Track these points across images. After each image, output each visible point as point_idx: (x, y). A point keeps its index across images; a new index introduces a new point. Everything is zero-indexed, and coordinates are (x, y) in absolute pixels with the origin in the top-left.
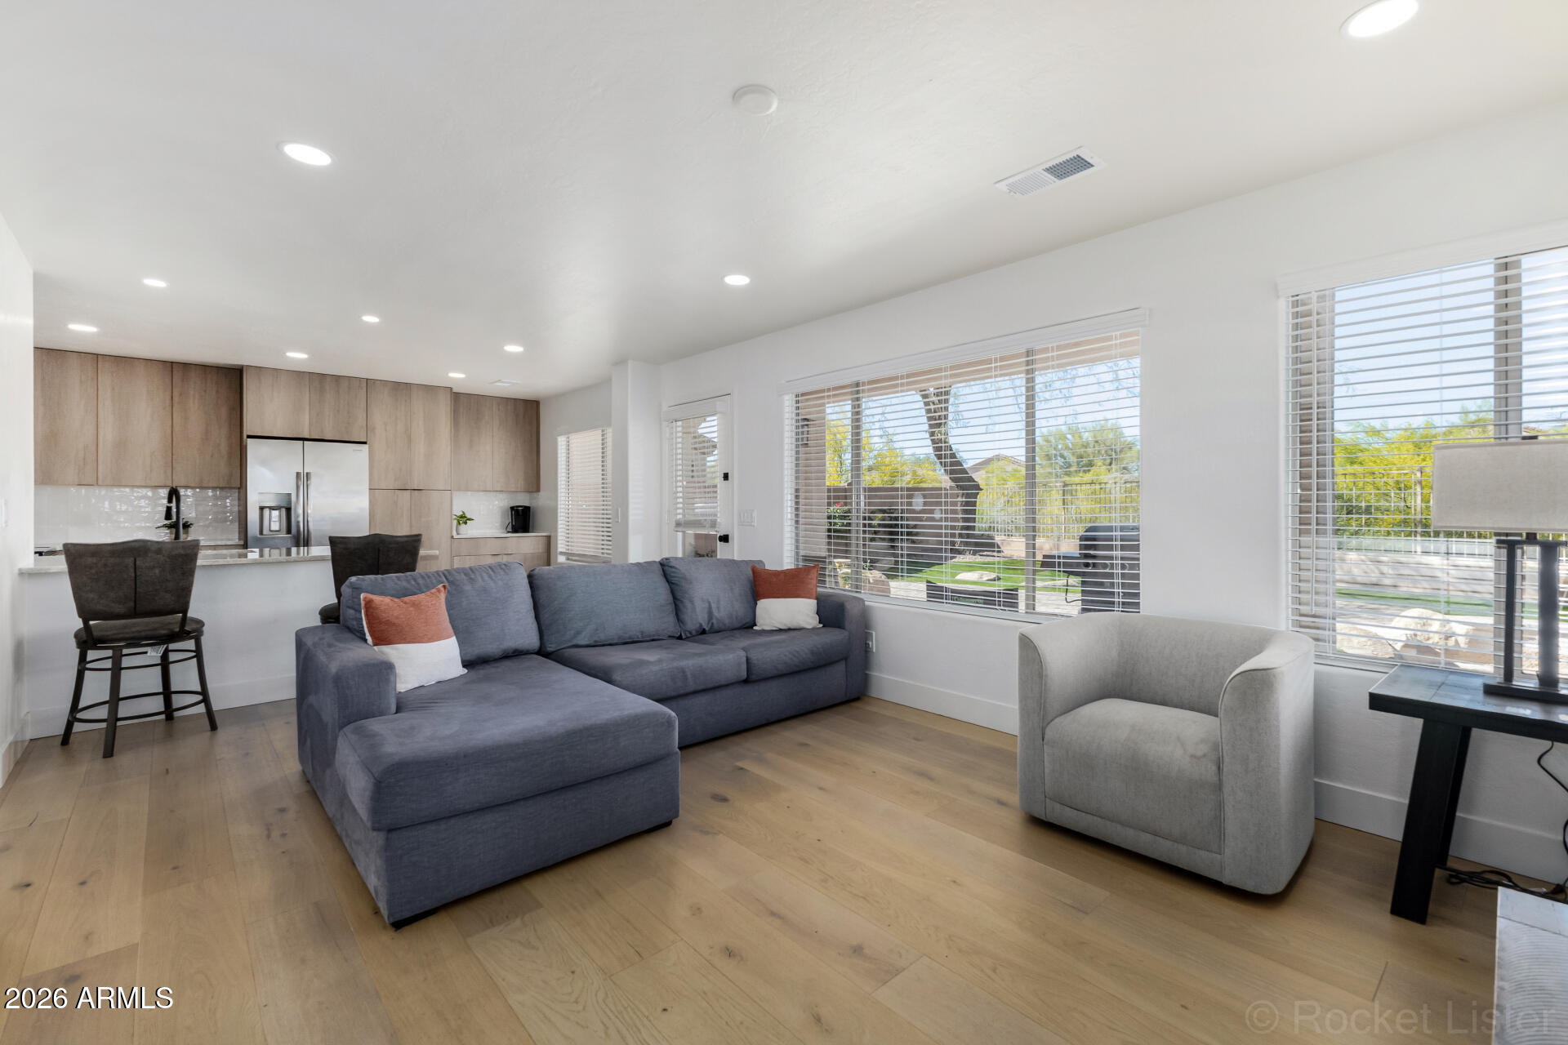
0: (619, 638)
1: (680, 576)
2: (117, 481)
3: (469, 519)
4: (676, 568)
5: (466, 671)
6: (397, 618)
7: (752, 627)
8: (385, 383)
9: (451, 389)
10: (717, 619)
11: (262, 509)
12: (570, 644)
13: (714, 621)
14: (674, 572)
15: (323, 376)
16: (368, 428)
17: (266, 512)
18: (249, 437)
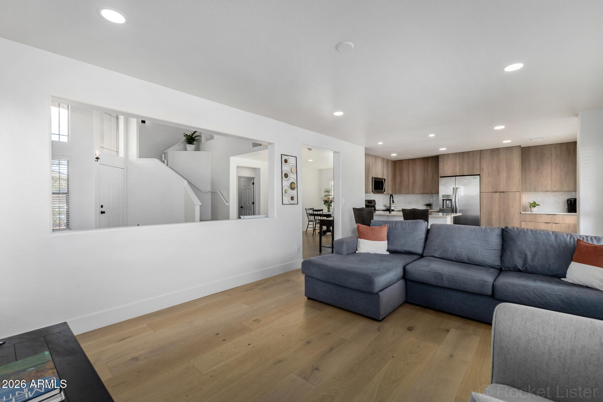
0: (455, 258)
1: (509, 237)
2: (413, 193)
3: (537, 205)
4: (508, 232)
5: (389, 253)
6: (364, 232)
7: (560, 278)
8: (487, 150)
9: (520, 146)
10: (530, 265)
11: (443, 200)
12: (431, 255)
13: (527, 266)
14: (507, 234)
15: (464, 152)
16: (481, 169)
17: (445, 201)
18: (441, 177)
